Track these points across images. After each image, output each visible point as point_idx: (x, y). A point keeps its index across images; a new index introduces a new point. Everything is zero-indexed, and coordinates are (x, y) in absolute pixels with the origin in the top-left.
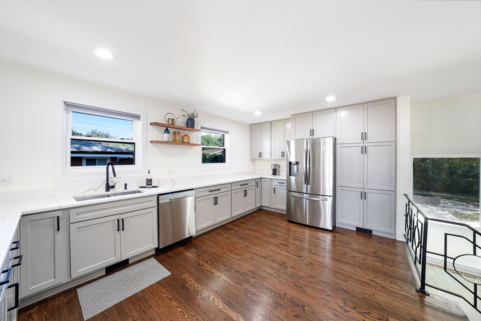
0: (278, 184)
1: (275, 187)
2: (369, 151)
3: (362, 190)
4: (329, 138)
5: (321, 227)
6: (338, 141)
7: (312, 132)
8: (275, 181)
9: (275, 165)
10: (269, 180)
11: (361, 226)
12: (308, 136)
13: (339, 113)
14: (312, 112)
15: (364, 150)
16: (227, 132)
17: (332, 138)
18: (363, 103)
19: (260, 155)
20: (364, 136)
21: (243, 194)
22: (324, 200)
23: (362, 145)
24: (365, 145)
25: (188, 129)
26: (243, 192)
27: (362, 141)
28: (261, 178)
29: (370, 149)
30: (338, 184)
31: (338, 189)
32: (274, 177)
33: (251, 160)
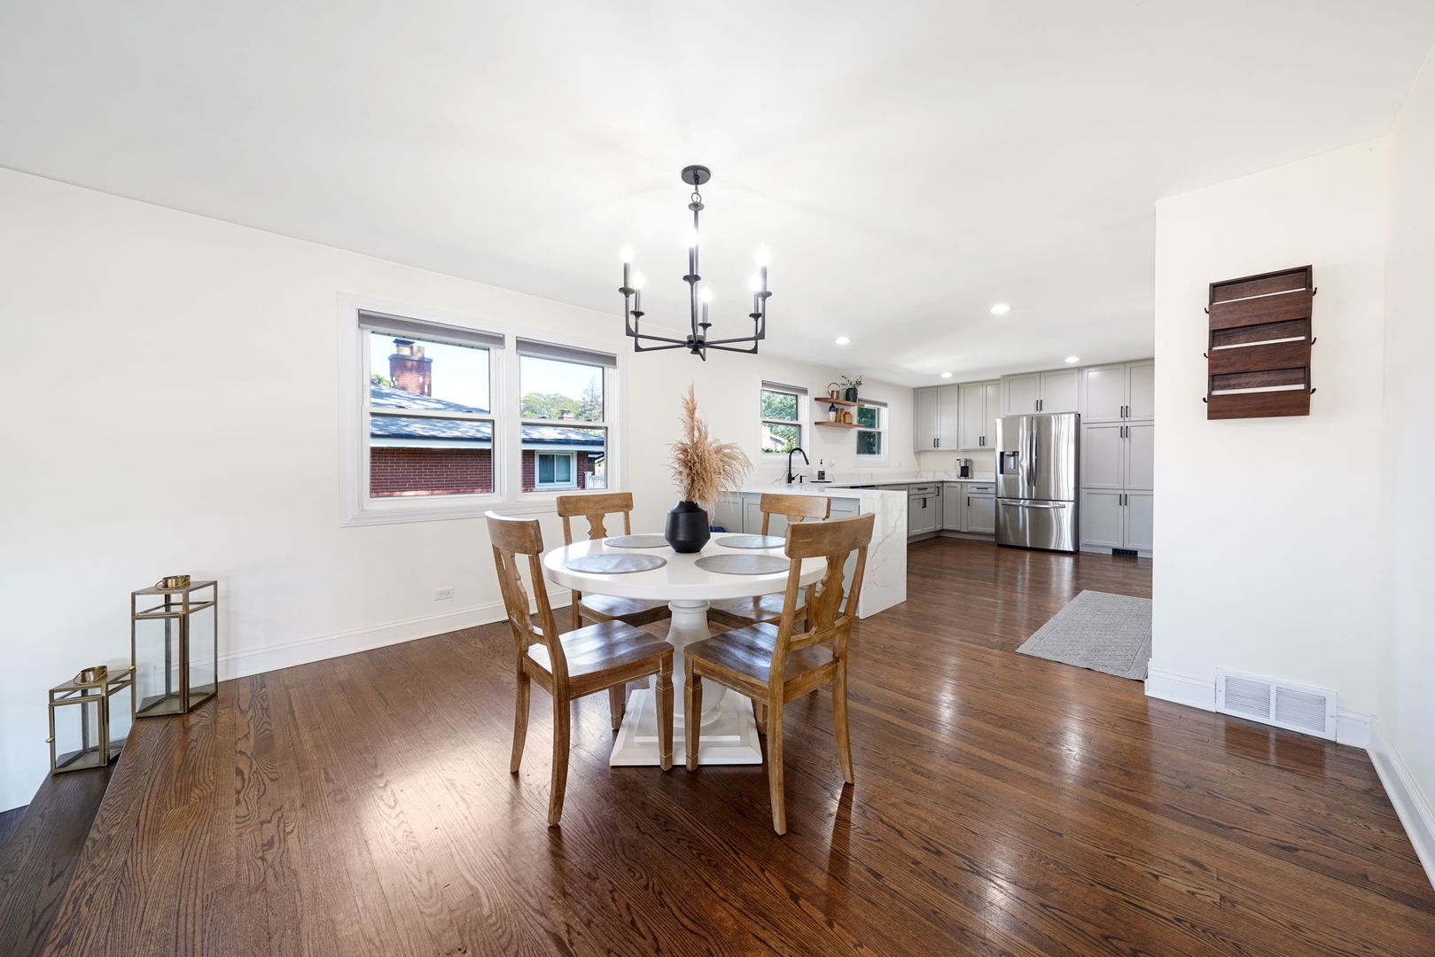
0: (975, 490)
1: (970, 495)
2: (1132, 435)
3: (1122, 492)
4: (1067, 416)
5: (1052, 548)
6: (1083, 420)
7: (1039, 405)
8: (970, 485)
9: (966, 461)
10: (959, 485)
11: (1119, 546)
12: (1032, 411)
13: (1085, 373)
14: (1040, 372)
15: (1125, 433)
16: (885, 405)
17: (1073, 416)
18: (1124, 363)
19: (936, 443)
20: (1125, 412)
21: (922, 504)
22: (1057, 508)
23: (1122, 424)
24: (1127, 424)
25: (848, 402)
26: (922, 501)
27: (1122, 420)
28: (942, 482)
29: (1133, 431)
30: (1083, 484)
31: (1083, 493)
32: (963, 479)
33: (915, 453)
